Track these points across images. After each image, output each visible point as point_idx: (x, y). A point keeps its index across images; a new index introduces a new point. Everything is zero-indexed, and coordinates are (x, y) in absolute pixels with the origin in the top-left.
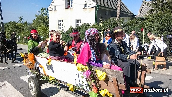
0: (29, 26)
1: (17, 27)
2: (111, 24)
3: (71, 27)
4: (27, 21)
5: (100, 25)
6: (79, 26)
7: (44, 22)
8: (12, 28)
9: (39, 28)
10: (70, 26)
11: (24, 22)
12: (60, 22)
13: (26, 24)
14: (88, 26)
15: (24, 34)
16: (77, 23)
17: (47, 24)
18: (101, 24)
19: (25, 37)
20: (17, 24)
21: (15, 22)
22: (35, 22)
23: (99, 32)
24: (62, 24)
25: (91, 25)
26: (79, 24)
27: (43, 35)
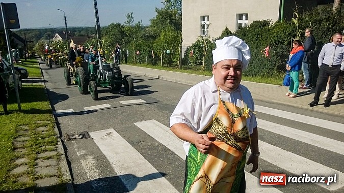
0: (143, 32)
1: (123, 33)
2: (320, 21)
3: (227, 29)
4: (141, 22)
5: (294, 23)
6: (243, 25)
7: (172, 21)
8: (114, 35)
9: (163, 33)
10: (224, 28)
11: (134, 24)
12: (204, 20)
13: (139, 28)
14: (263, 26)
15: (136, 46)
16: (239, 22)
17: (178, 26)
18: (295, 21)
19: (138, 53)
20: (123, 27)
21: (119, 25)
22: (155, 23)
23: (290, 39)
24: (208, 26)
25: (271, 23)
26: (244, 22)
27: (171, 48)
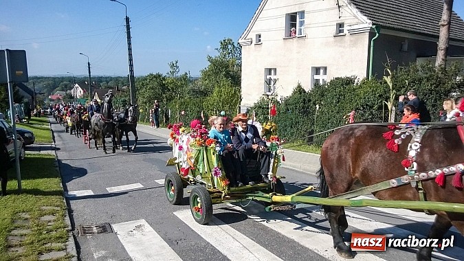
0: (191, 86)
1: (164, 87)
2: (420, 80)
3: (299, 86)
4: (188, 73)
5: (386, 83)
6: (321, 82)
7: (228, 73)
8: (152, 88)
9: (217, 89)
10: (296, 86)
11: (180, 74)
12: (270, 74)
13: (185, 79)
14: (347, 84)
15: (182, 104)
16: (316, 77)
17: (236, 80)
18: (388, 79)
19: (183, 113)
20: (164, 79)
21: (160, 76)
22: (206, 75)
23: (382, 101)
24: (275, 81)
25: (356, 81)
26: (321, 77)
27: (226, 108)
